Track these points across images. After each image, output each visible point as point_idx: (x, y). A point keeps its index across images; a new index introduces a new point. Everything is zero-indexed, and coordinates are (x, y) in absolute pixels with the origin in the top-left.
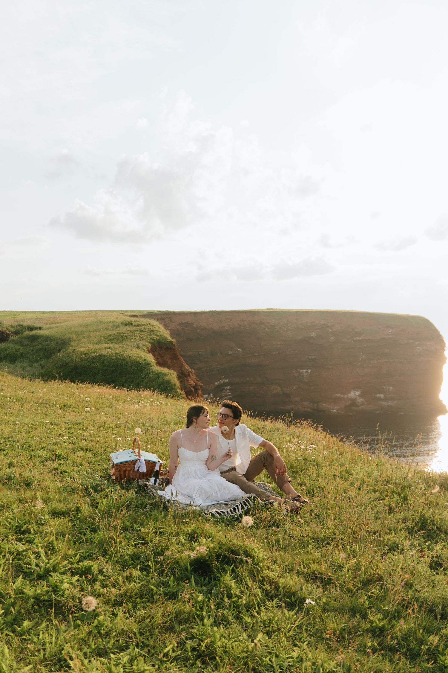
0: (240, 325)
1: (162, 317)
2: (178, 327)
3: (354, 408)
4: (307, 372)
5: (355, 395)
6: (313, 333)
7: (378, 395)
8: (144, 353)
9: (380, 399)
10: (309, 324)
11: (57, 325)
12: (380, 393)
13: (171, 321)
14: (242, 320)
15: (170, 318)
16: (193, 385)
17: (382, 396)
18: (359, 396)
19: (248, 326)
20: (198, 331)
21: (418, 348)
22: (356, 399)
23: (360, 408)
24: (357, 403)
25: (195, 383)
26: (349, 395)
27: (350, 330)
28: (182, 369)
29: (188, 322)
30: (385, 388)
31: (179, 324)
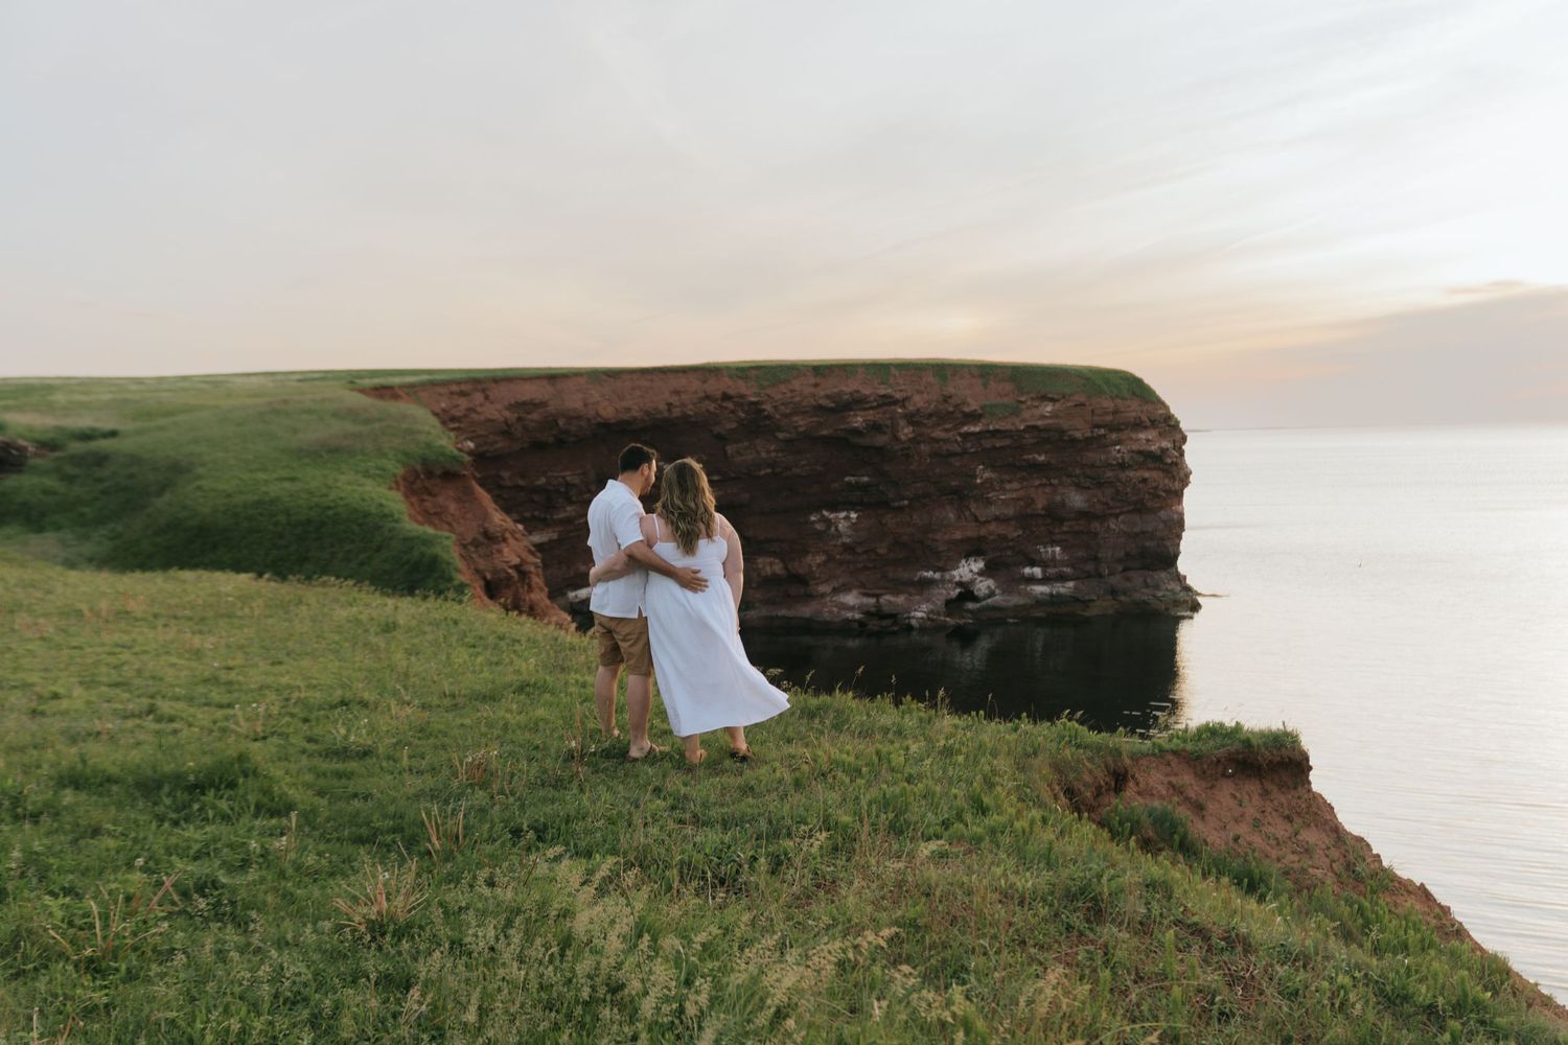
0: (670, 405)
1: (464, 387)
2: (507, 414)
3: (971, 606)
4: (847, 518)
5: (971, 571)
6: (860, 419)
7: (1027, 570)
8: (383, 490)
9: (1032, 580)
10: (846, 397)
11: (162, 422)
12: (1032, 564)
13: (487, 398)
14: (677, 392)
15: (484, 391)
16: (513, 563)
17: (1037, 571)
18: (981, 573)
19: (691, 407)
20: (561, 423)
21: (1118, 447)
22: (973, 581)
23: (984, 603)
24: (976, 592)
25: (519, 557)
26: (955, 573)
27: (951, 409)
28: (486, 525)
29: (532, 400)
30: (1042, 550)
31: (511, 407)
